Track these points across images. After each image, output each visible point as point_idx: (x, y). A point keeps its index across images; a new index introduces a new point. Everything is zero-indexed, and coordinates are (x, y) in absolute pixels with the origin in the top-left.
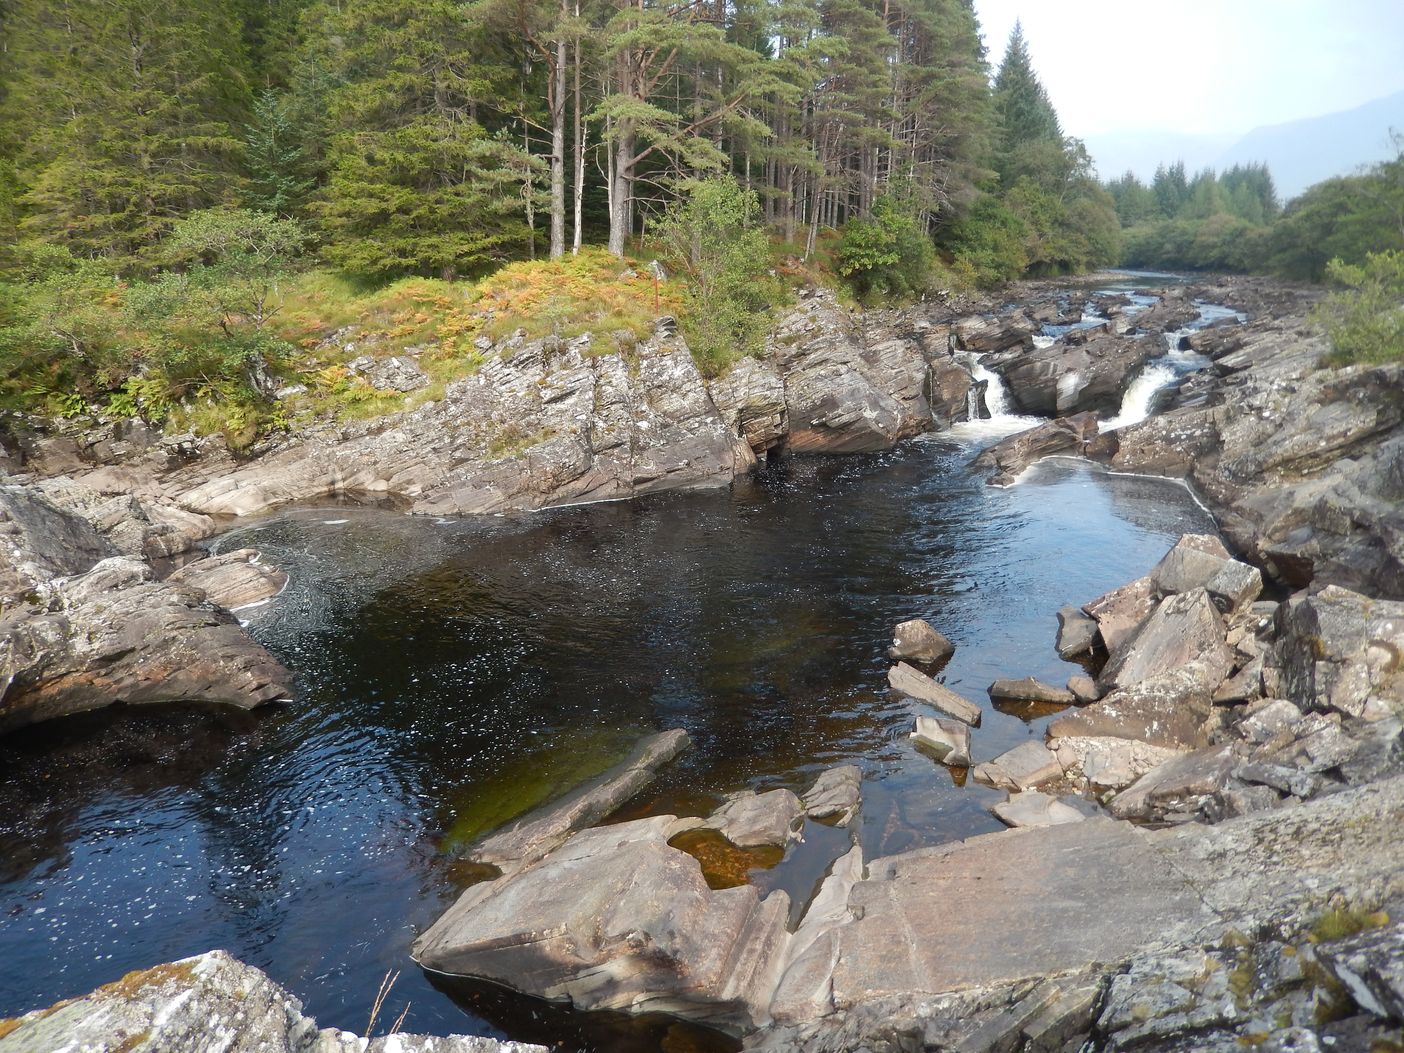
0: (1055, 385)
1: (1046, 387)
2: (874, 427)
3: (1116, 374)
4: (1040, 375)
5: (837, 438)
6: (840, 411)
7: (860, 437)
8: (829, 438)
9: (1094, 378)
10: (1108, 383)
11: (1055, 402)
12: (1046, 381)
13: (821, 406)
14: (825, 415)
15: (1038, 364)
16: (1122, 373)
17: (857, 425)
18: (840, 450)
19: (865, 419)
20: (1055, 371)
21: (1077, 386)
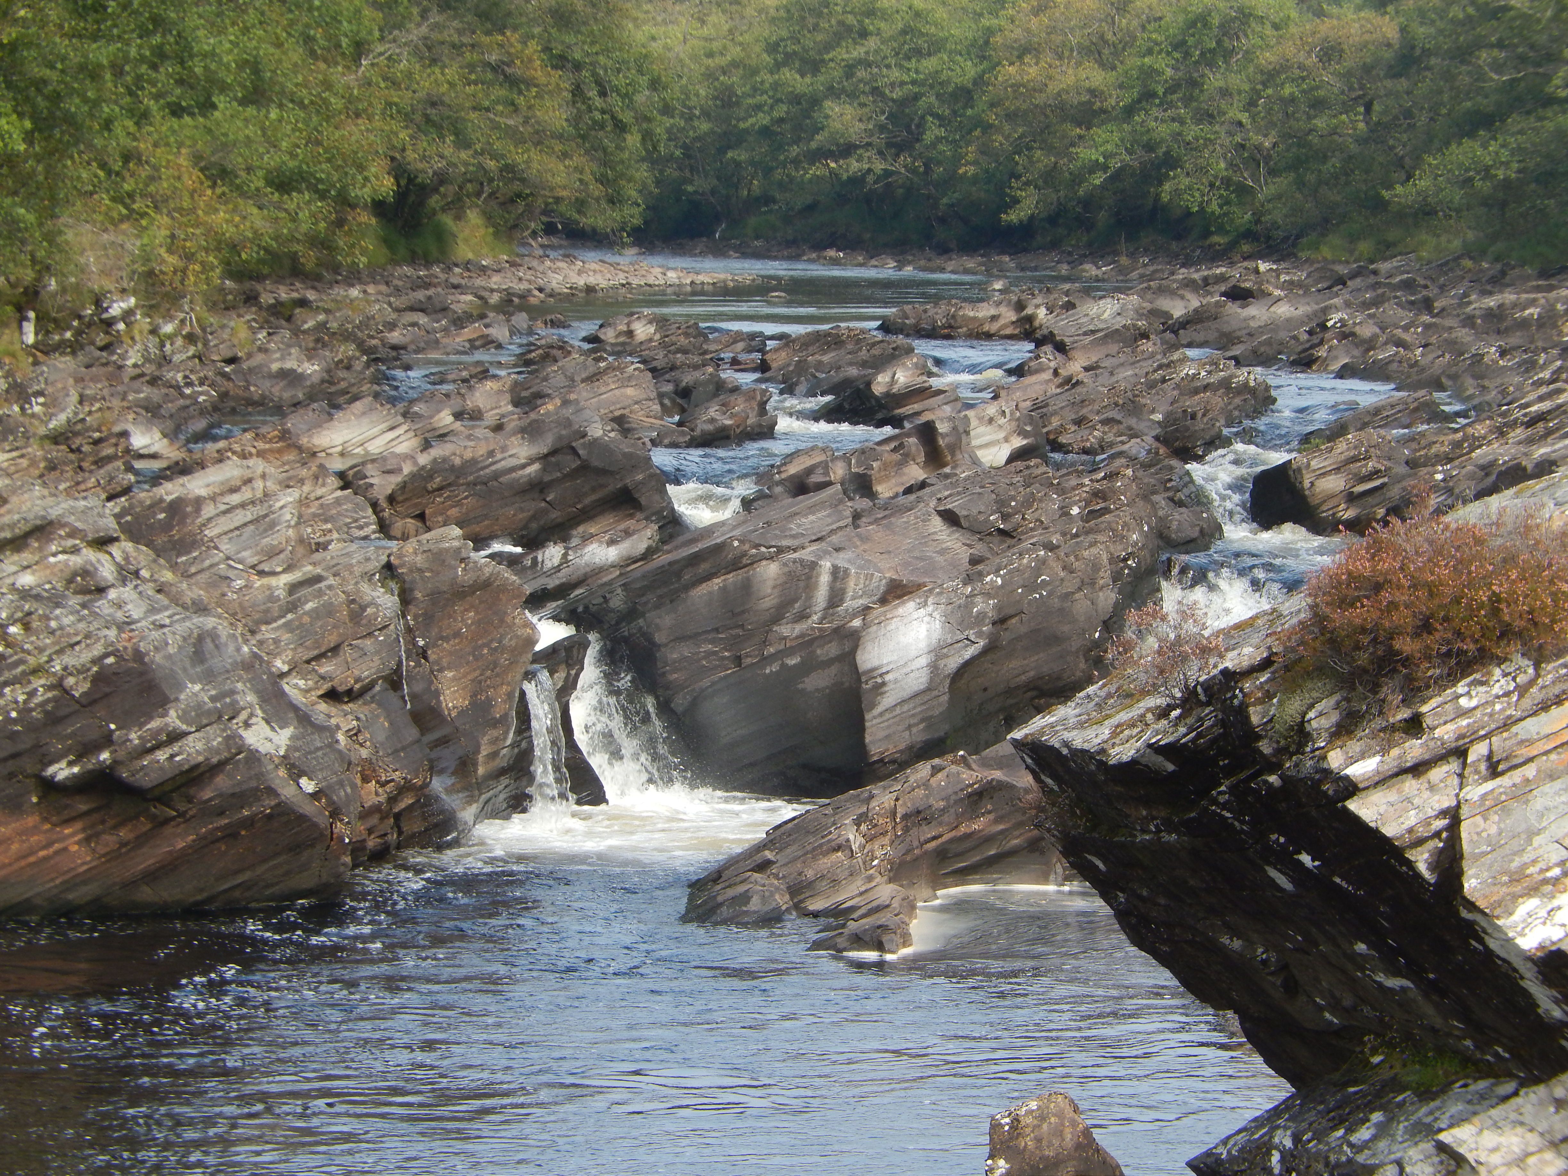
0: (849, 658)
1: (808, 667)
2: (288, 792)
3: (1081, 605)
4: (777, 617)
5: (142, 840)
6: (173, 719)
7: (231, 834)
8: (110, 841)
9: (1001, 622)
10: (1055, 639)
11: (858, 726)
12: (807, 643)
13: (89, 702)
14: (107, 741)
15: (770, 571)
16: (1108, 598)
17: (222, 782)
18: (146, 894)
19: (254, 757)
20: (836, 598)
21: (939, 652)
